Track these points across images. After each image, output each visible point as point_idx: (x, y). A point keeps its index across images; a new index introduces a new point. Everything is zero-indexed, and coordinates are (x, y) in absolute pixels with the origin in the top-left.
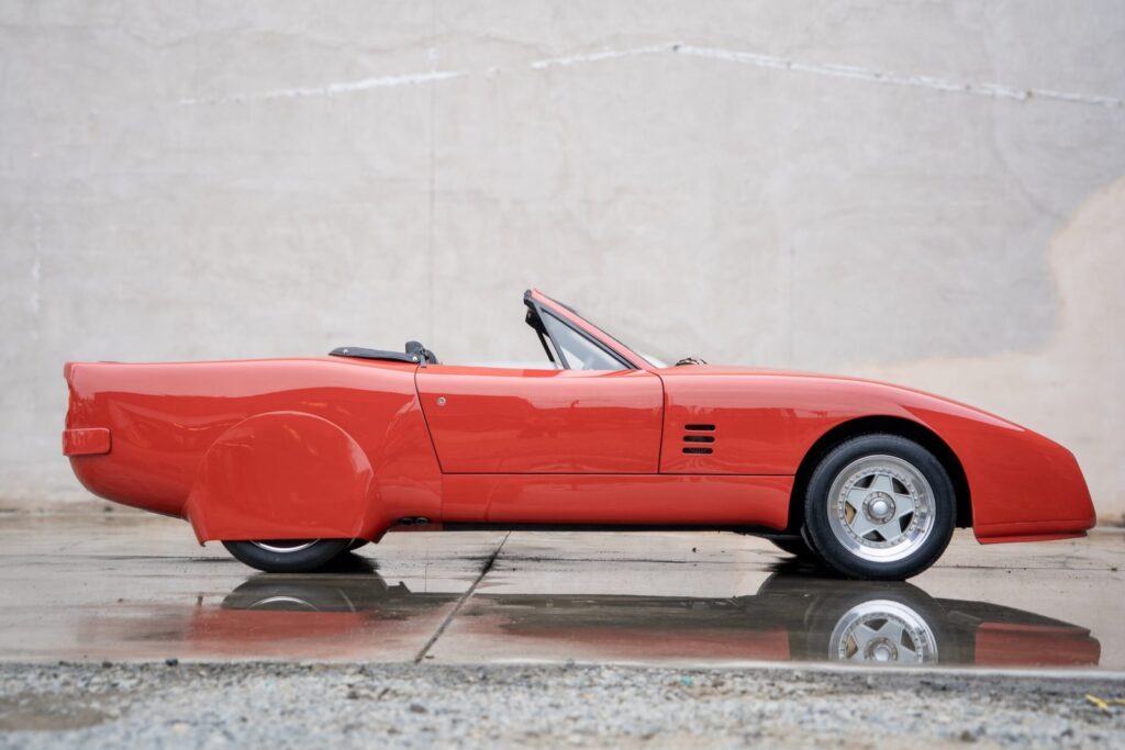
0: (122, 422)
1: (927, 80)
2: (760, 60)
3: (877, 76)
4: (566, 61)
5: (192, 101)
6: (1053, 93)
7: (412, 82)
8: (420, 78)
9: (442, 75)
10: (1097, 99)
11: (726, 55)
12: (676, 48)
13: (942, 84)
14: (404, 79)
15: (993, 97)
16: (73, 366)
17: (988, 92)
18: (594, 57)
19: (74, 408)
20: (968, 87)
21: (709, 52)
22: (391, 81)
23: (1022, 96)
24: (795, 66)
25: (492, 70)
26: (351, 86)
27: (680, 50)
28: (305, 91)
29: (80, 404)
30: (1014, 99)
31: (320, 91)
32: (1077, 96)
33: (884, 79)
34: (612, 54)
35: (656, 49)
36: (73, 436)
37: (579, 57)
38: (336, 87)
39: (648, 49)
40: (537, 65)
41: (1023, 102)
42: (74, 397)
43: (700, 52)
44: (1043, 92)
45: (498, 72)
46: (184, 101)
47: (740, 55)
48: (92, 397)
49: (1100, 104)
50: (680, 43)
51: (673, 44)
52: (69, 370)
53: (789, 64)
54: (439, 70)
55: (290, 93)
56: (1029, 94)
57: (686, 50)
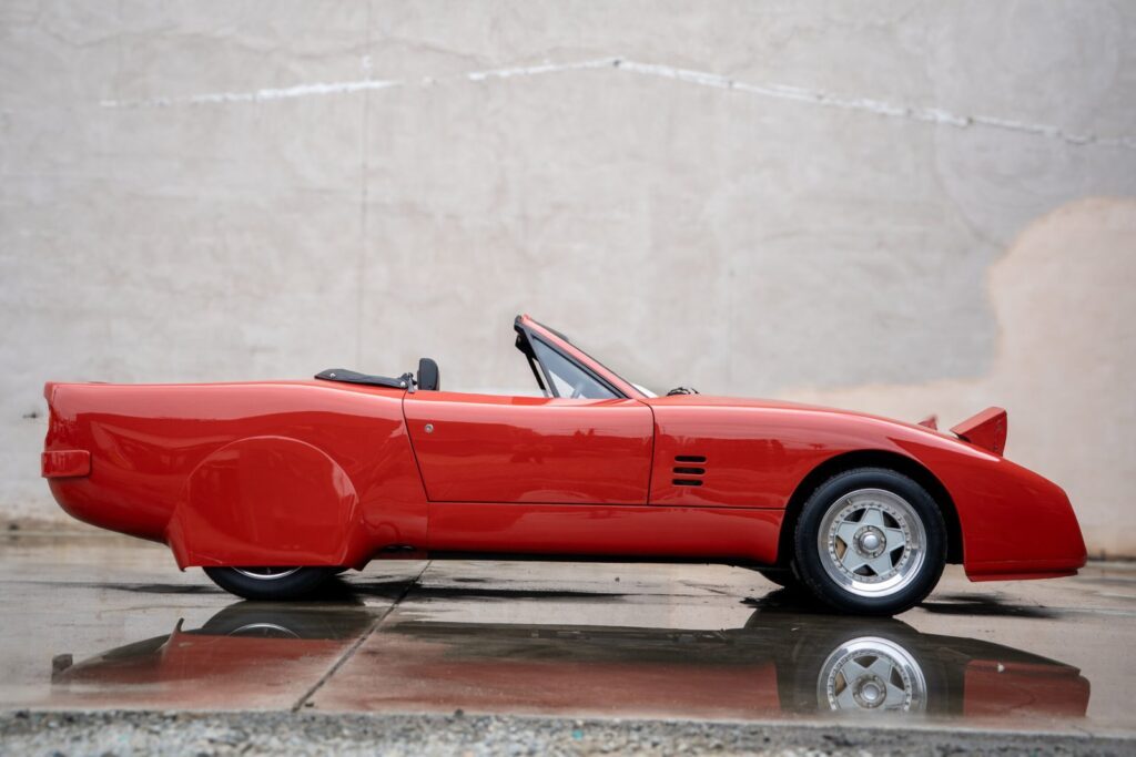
0: (104, 442)
1: (869, 103)
2: (703, 78)
3: (820, 97)
4: (504, 73)
5: (113, 103)
6: (995, 121)
7: (345, 91)
8: (353, 86)
9: (377, 84)
10: (1037, 127)
11: (667, 72)
12: (617, 63)
13: (884, 108)
14: (337, 87)
15: (934, 123)
16: (54, 388)
17: (929, 117)
18: (532, 70)
19: (55, 428)
20: (910, 112)
21: (651, 68)
22: (322, 88)
23: (963, 122)
24: (737, 85)
25: (427, 80)
26: (280, 93)
27: (622, 66)
28: (231, 96)
29: (61, 425)
30: (955, 126)
31: (249, 97)
32: (1017, 124)
33: (826, 101)
34: (551, 67)
35: (596, 63)
36: (54, 457)
37: (518, 70)
38: (266, 93)
39: (588, 64)
40: (475, 76)
41: (964, 128)
42: (54, 417)
43: (642, 68)
44: (984, 119)
45: (434, 82)
46: (104, 103)
47: (683, 73)
48: (74, 418)
49: (1040, 133)
50: (621, 58)
51: (612, 59)
52: (49, 390)
53: (731, 83)
54: (373, 78)
55: (217, 98)
56: (970, 121)
57: (627, 65)
